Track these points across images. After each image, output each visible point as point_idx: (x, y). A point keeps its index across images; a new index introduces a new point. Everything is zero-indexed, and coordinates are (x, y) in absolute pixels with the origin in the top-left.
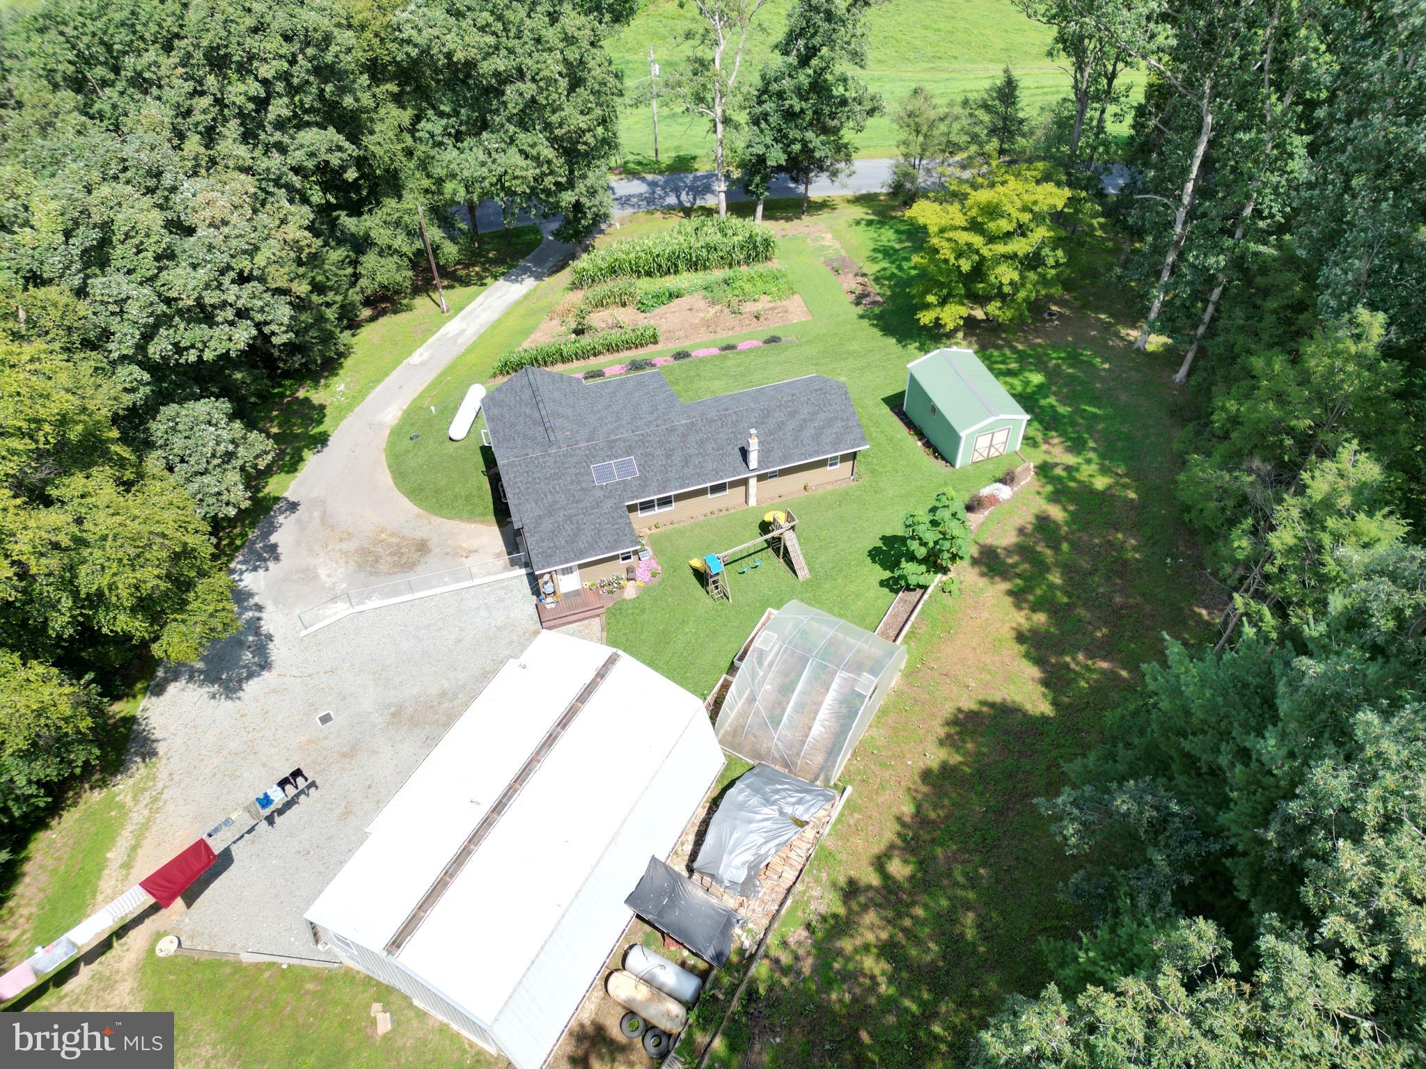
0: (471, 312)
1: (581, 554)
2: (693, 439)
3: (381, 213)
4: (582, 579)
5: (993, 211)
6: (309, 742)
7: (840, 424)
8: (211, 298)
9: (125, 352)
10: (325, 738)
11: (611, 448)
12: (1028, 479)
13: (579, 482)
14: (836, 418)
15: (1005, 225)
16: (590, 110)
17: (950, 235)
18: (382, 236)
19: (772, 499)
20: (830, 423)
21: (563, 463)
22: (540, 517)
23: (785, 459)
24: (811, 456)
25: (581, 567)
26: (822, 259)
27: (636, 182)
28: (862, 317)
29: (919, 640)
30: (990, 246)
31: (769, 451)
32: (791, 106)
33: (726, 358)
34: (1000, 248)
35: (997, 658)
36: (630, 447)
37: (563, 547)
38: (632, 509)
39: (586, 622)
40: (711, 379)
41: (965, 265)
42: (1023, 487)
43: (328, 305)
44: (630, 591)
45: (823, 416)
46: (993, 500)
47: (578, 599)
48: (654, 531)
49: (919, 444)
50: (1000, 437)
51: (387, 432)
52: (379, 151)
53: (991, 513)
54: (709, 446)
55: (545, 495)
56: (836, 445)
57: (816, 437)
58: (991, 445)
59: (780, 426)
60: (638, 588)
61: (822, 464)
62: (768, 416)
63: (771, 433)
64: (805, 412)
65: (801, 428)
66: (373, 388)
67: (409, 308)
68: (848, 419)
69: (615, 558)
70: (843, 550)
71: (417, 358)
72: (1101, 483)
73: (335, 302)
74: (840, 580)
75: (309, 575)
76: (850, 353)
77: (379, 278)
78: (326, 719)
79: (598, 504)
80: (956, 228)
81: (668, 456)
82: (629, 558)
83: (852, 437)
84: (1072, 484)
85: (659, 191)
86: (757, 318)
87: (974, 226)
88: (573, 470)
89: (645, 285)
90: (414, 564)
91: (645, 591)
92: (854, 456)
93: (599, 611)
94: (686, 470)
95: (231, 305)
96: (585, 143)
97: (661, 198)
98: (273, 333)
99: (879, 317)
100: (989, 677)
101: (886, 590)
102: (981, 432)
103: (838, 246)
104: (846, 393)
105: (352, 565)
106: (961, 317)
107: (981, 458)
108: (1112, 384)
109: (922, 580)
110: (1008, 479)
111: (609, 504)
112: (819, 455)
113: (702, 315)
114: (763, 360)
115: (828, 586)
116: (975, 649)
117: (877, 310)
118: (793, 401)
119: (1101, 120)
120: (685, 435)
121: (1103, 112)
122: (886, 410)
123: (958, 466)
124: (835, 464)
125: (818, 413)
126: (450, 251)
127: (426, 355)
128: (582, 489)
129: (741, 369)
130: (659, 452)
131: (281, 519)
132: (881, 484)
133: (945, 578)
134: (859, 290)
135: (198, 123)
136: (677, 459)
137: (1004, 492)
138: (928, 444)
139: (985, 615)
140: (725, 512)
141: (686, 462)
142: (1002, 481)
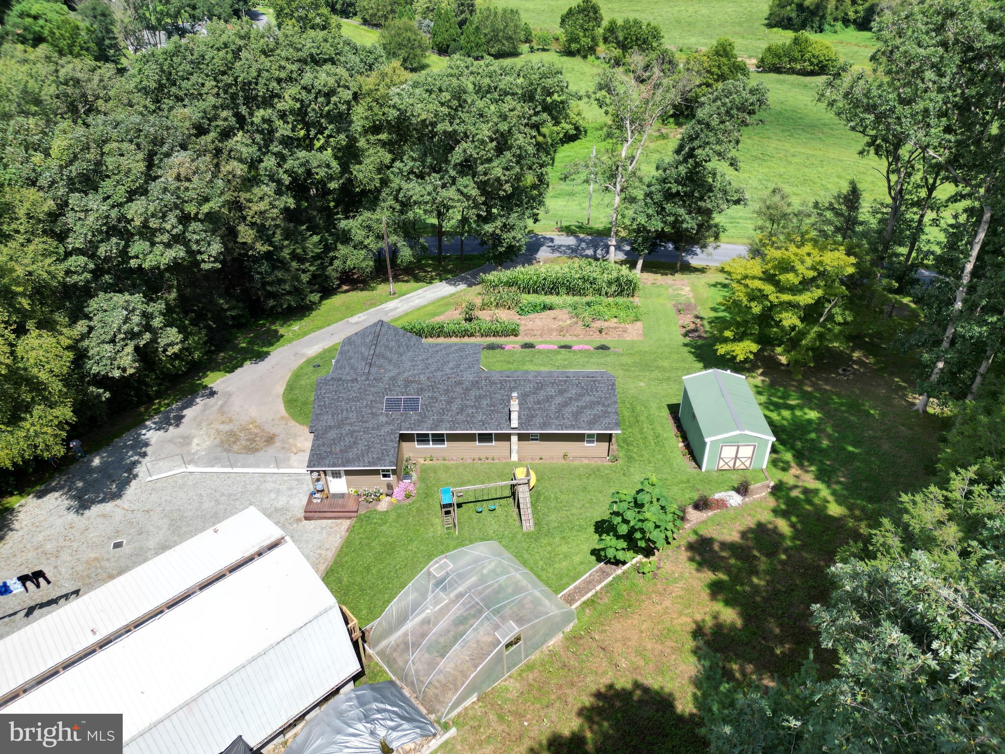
0: (408, 298)
1: (348, 462)
2: (473, 393)
3: (360, 219)
4: (349, 485)
5: (786, 267)
6: (96, 559)
7: (600, 408)
8: (154, 224)
9: (77, 246)
10: (108, 560)
11: (406, 387)
12: (761, 493)
13: (371, 407)
14: (598, 403)
15: (791, 278)
16: (512, 168)
17: (748, 282)
18: (358, 234)
19: (532, 459)
20: (591, 405)
21: (365, 391)
22: (330, 427)
23: (544, 425)
24: (567, 428)
25: (348, 473)
26: (673, 302)
27: (572, 238)
28: (686, 345)
29: (595, 609)
30: (778, 294)
31: (533, 417)
32: (670, 188)
33: (559, 353)
34: (786, 297)
35: (659, 647)
36: (422, 389)
37: (336, 454)
38: (405, 438)
39: (339, 521)
40: (540, 365)
41: (756, 309)
42: (755, 500)
43: (304, 271)
44: (384, 504)
45: (588, 398)
46: (722, 504)
47: (340, 501)
48: (428, 462)
49: (681, 445)
50: (746, 452)
51: (304, 360)
52: (360, 176)
53: (715, 515)
54: (484, 402)
55: (342, 412)
56: (591, 424)
57: (576, 415)
58: (736, 457)
59: (549, 399)
60: (391, 503)
61: (580, 438)
62: (541, 388)
63: (539, 403)
64: (573, 392)
65: (566, 404)
66: (314, 332)
67: (373, 289)
68: (608, 406)
69: (376, 472)
70: (573, 515)
71: (354, 319)
72: (835, 510)
73: (309, 271)
74: (557, 539)
75: (186, 440)
76: (658, 367)
77: (348, 263)
78: (118, 545)
79: (379, 427)
80: (753, 278)
81: (449, 403)
82: (388, 476)
83: (607, 420)
84: (808, 507)
85: (583, 245)
86: (600, 332)
87: (769, 278)
88: (371, 397)
89: (532, 298)
90: (257, 450)
91: (395, 508)
92: (608, 438)
93: (352, 514)
94: (459, 417)
95: (168, 232)
96: (505, 191)
97: (583, 249)
98: (204, 261)
99: (697, 347)
100: (642, 663)
101: (594, 558)
102: (728, 442)
103: (691, 295)
104: (613, 384)
105: (218, 441)
106: (751, 352)
107: (726, 467)
108: (879, 434)
109: (621, 556)
110: (743, 489)
111: (388, 428)
112: (574, 429)
113: (561, 323)
114: (586, 360)
115: (544, 541)
116: (642, 632)
117: (700, 342)
118: (565, 382)
119: (920, 221)
120: (468, 389)
121: (922, 216)
122: (666, 413)
123: (704, 469)
124: (593, 442)
125: (584, 395)
126: (406, 253)
127: (363, 318)
128: (372, 413)
129: (566, 362)
130: (443, 398)
131: (198, 400)
132: (632, 470)
133: (645, 560)
134: (692, 326)
135: (218, 126)
136: (455, 407)
137: (735, 499)
138: (688, 446)
139: (667, 603)
140: (490, 461)
141: (462, 410)
142: (738, 490)
